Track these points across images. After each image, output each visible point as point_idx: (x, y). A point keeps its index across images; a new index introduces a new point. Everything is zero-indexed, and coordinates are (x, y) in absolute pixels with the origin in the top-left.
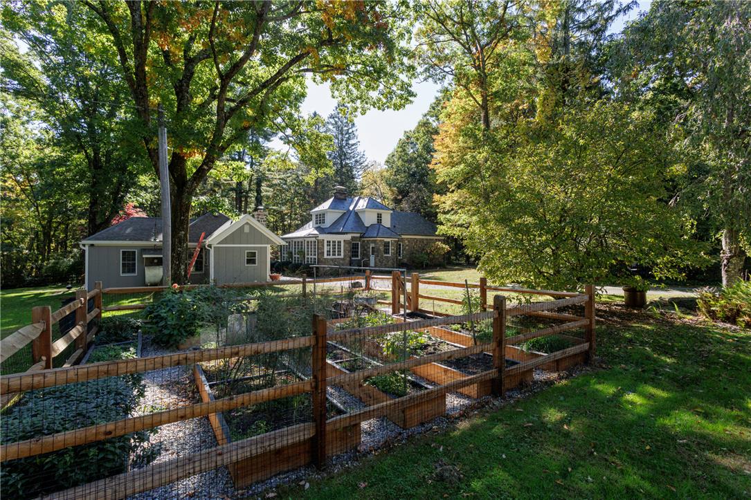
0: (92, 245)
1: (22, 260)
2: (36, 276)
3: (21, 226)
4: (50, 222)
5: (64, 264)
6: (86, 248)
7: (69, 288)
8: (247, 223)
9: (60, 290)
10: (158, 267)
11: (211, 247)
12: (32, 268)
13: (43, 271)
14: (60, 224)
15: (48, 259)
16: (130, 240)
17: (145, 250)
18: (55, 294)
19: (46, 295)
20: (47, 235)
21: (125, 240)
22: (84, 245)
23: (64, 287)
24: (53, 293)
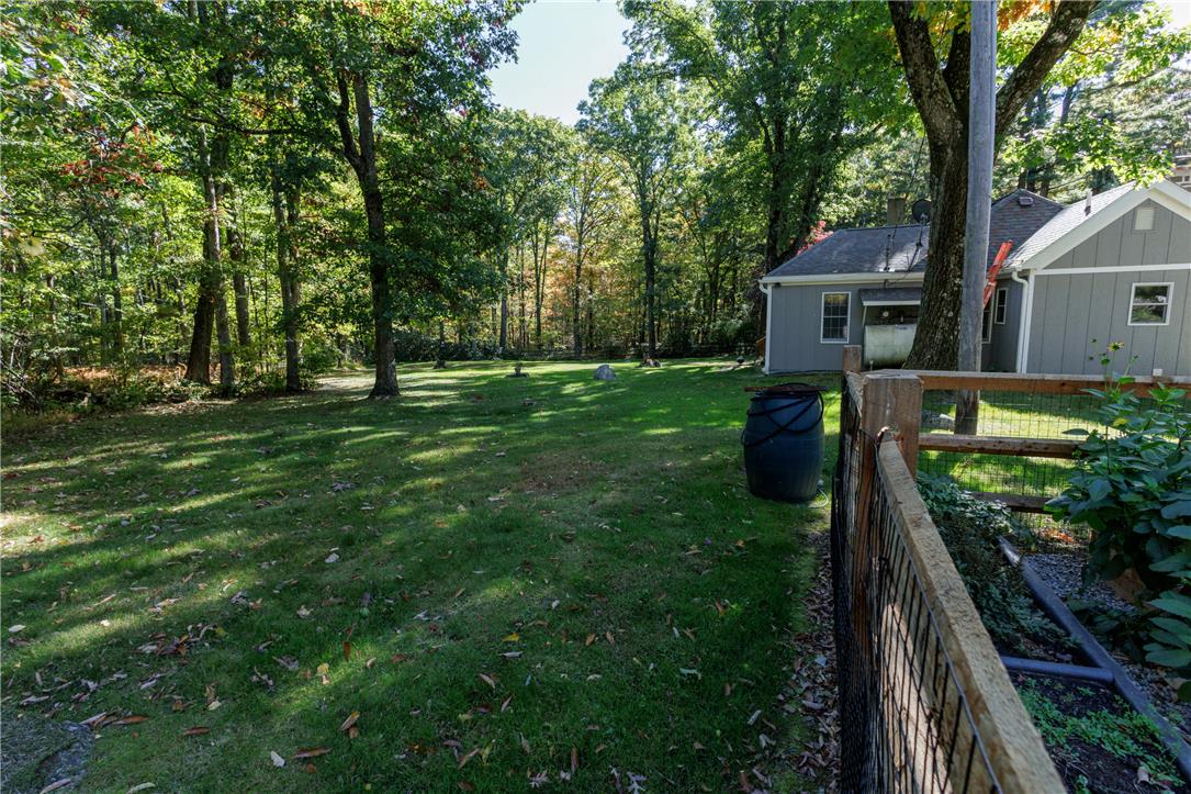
0: (778, 285)
1: (690, 321)
2: (702, 344)
3: (688, 277)
4: (717, 268)
5: (732, 327)
6: (769, 291)
7: (741, 362)
8: (1148, 203)
9: (728, 363)
10: (890, 327)
11: (1026, 278)
12: (699, 332)
13: (710, 335)
14: (728, 269)
15: (715, 321)
16: (840, 272)
17: (865, 291)
18: (723, 370)
19: (714, 370)
20: (713, 286)
21: (831, 272)
22: (765, 286)
23: (733, 360)
24: (721, 367)
